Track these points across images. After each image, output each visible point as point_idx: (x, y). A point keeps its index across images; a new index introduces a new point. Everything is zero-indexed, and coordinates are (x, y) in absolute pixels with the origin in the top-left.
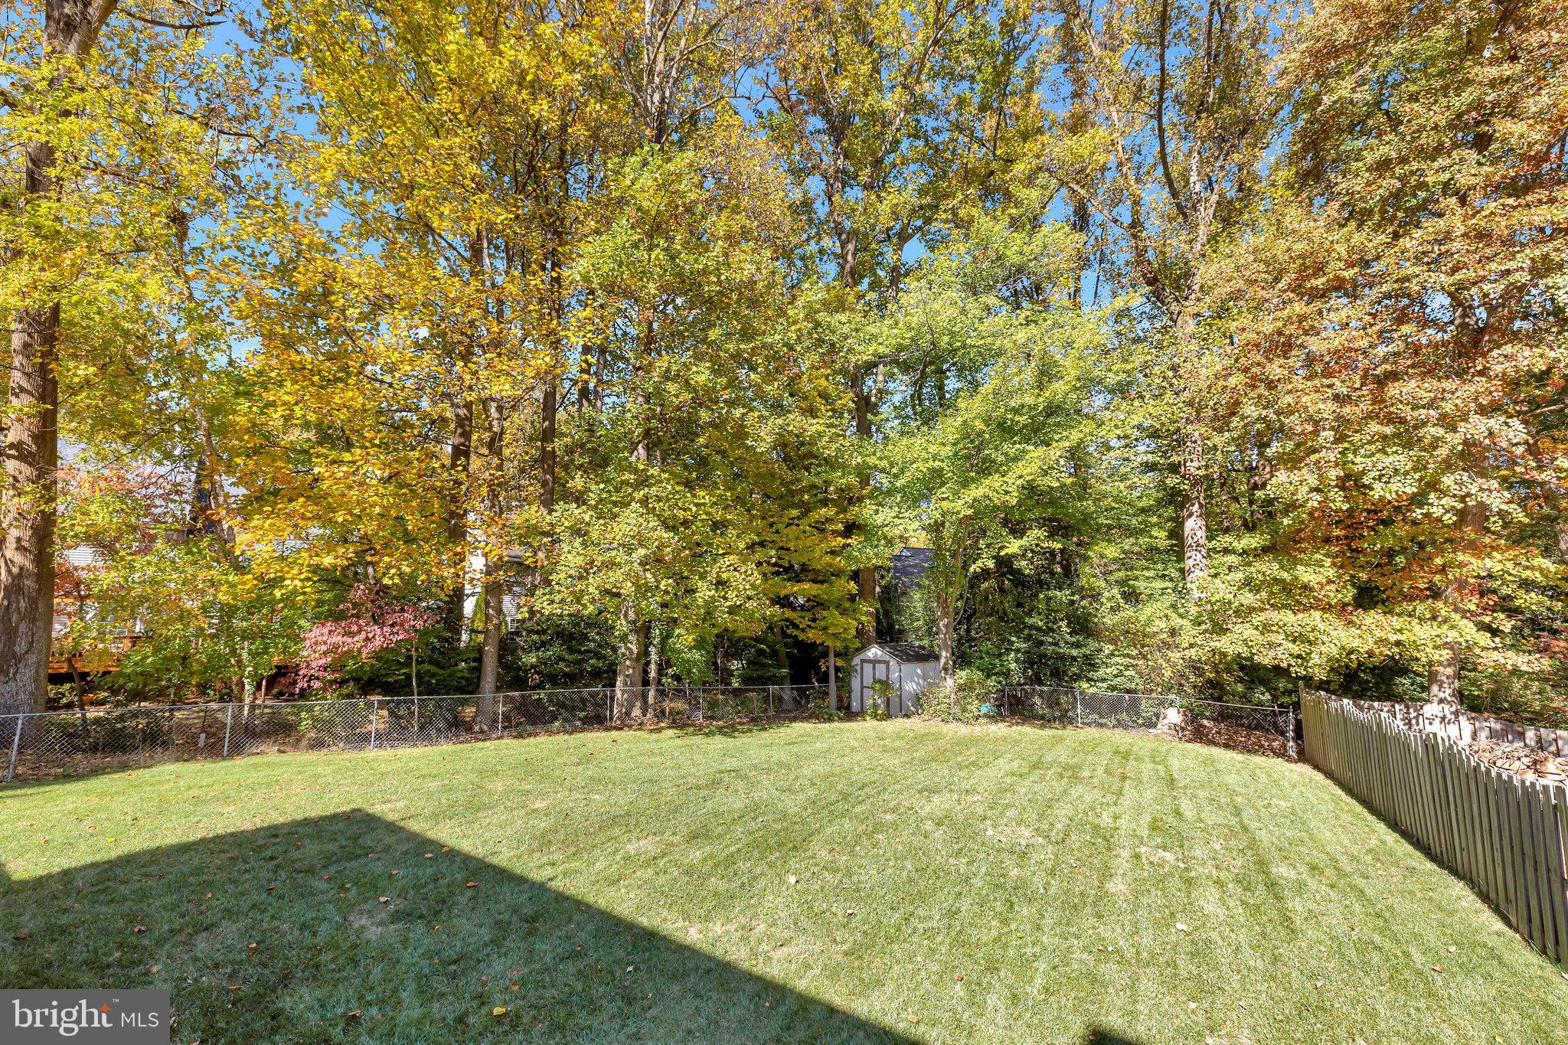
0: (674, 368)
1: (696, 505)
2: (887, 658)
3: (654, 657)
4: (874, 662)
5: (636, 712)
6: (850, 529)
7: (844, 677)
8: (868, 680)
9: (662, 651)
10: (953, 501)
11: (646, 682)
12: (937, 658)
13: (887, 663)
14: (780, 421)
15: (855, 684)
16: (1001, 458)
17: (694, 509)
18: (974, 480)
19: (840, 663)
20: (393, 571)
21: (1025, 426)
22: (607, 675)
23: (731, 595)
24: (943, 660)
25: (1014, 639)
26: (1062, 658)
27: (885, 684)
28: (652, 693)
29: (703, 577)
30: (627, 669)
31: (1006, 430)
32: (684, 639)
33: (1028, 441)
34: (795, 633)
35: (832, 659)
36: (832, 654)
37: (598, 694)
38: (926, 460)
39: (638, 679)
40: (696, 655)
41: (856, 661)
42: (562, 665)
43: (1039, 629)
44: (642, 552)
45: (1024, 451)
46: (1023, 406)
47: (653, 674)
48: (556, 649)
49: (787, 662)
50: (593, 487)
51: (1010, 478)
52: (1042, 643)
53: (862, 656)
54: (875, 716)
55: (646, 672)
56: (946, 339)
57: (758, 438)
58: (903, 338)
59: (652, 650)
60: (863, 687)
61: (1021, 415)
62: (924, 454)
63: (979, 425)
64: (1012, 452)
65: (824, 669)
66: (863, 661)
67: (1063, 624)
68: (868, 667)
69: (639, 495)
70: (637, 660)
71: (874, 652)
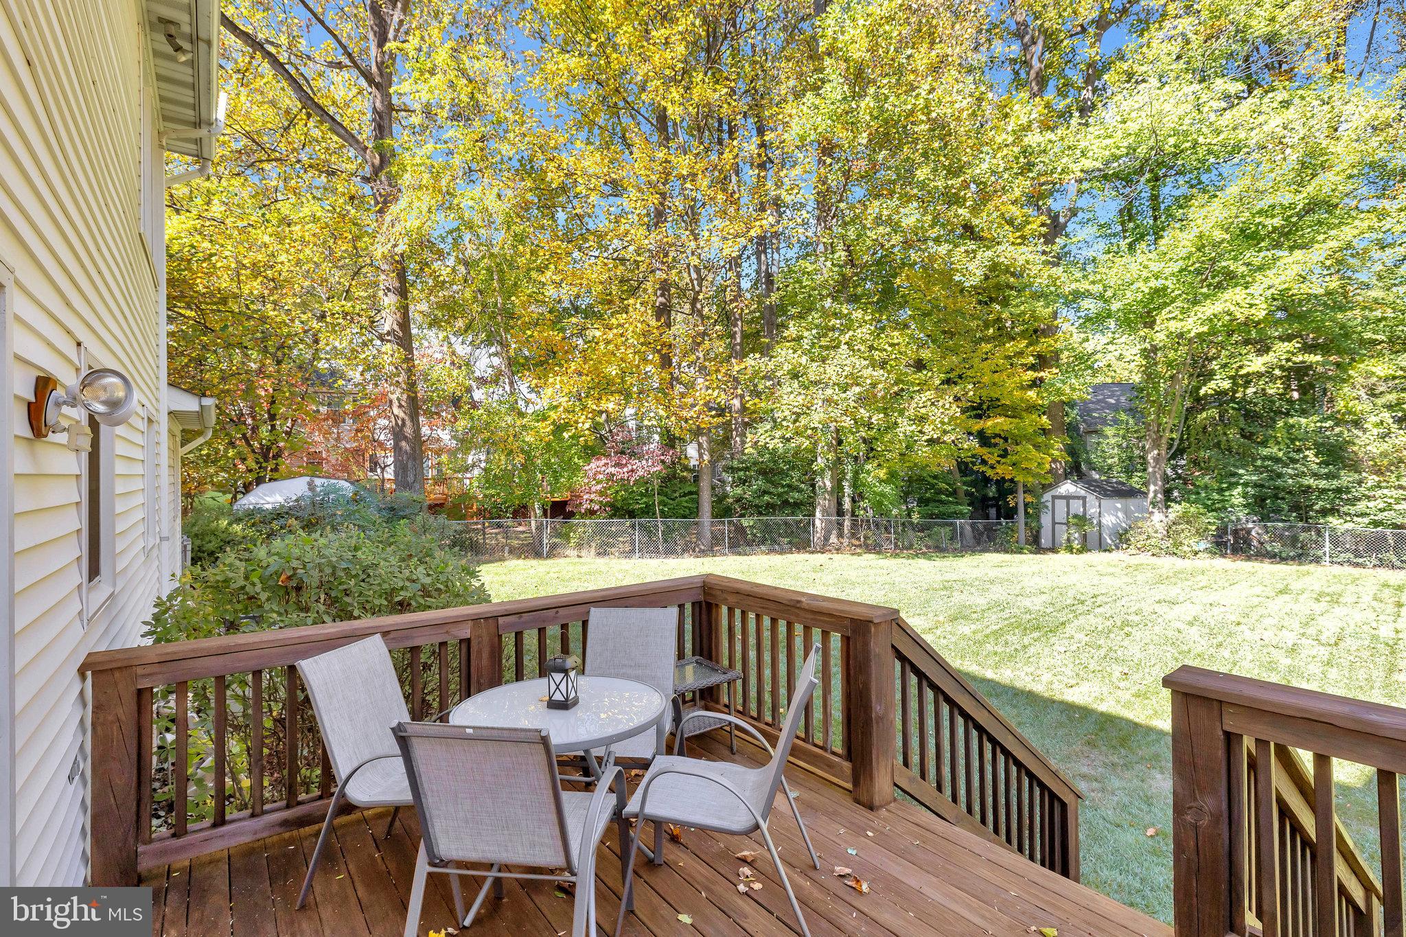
0: (885, 213)
1: (892, 345)
2: (1083, 493)
3: (848, 490)
4: (1068, 498)
5: (833, 539)
6: (1043, 362)
7: (1034, 511)
8: (1061, 515)
9: (855, 485)
10: (1181, 320)
11: (840, 513)
12: (1145, 494)
13: (1084, 498)
14: (989, 253)
15: (1046, 520)
16: (1242, 269)
17: (889, 349)
18: (1206, 296)
19: (1029, 499)
20: (652, 414)
21: (1275, 229)
22: (807, 506)
23: (927, 428)
24: (1151, 495)
25: (1241, 471)
26: (1307, 490)
27: (1082, 520)
28: (847, 523)
29: (901, 413)
30: (824, 502)
31: (1249, 236)
32: (874, 474)
33: (1278, 246)
34: (983, 468)
35: (1021, 497)
36: (1021, 490)
37: (801, 521)
38: (1147, 280)
39: (834, 510)
40: (888, 489)
41: (1047, 497)
42: (766, 498)
43: (1277, 460)
44: (857, 389)
45: (1275, 259)
46: (1273, 207)
47: (847, 505)
48: (758, 484)
49: (967, 500)
50: (806, 334)
51: (1256, 289)
52: (1279, 476)
53: (1053, 492)
54: (1070, 549)
55: (840, 503)
56: (1172, 141)
57: (966, 272)
58: (1118, 148)
59: (845, 484)
60: (1054, 523)
61: (1273, 216)
62: (1145, 274)
63: (1218, 235)
64: (1257, 262)
65: (1012, 504)
66: (1054, 497)
67: (1310, 454)
68: (1061, 505)
69: (845, 338)
70: (831, 493)
71: (1067, 488)
